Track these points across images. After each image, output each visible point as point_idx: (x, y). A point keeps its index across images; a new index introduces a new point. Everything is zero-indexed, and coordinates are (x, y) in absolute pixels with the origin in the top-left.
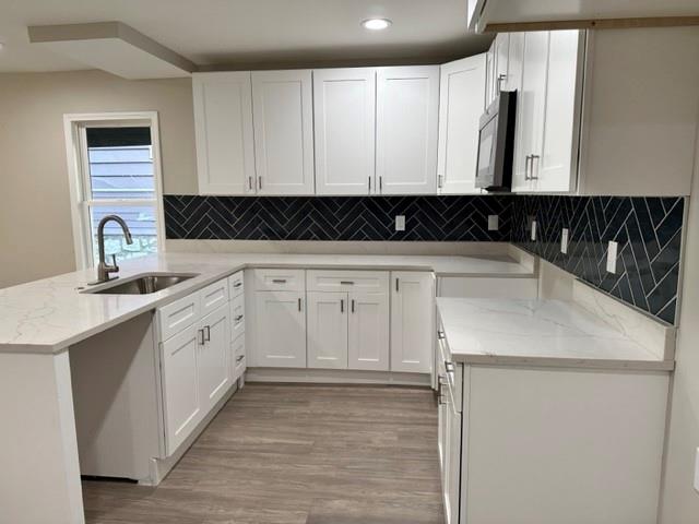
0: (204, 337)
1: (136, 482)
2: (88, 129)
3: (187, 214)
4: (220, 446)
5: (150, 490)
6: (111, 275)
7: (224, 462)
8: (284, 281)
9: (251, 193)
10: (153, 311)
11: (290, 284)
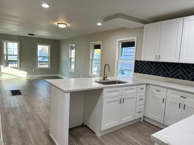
0: (122, 101)
1: (95, 133)
2: (122, 43)
3: (140, 66)
4: (121, 135)
5: (96, 137)
6: (106, 79)
7: (118, 140)
8: (159, 91)
9: (156, 60)
10: (102, 89)
11: (161, 93)
